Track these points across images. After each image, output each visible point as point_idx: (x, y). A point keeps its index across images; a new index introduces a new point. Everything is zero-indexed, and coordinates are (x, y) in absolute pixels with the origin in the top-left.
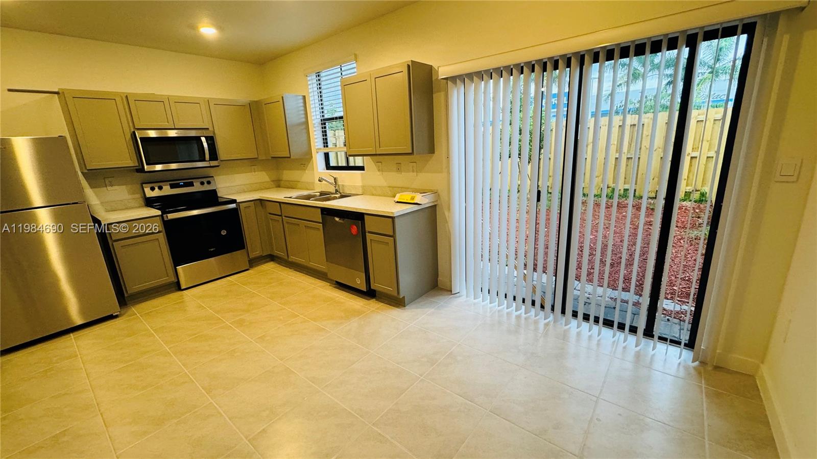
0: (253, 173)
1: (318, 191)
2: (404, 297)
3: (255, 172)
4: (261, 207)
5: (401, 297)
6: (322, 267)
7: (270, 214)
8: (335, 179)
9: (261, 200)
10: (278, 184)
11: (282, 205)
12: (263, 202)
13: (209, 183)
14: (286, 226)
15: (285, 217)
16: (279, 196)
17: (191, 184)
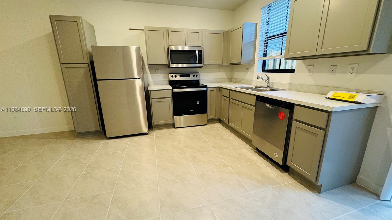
0: (219, 73)
1: (254, 85)
2: (321, 185)
3: (220, 72)
4: (219, 92)
5: (319, 185)
6: (249, 135)
7: (223, 96)
8: (268, 78)
9: (220, 88)
10: (231, 80)
11: (231, 91)
12: (221, 88)
13: (197, 76)
14: (231, 104)
15: (231, 99)
16: (230, 86)
17: (188, 76)
